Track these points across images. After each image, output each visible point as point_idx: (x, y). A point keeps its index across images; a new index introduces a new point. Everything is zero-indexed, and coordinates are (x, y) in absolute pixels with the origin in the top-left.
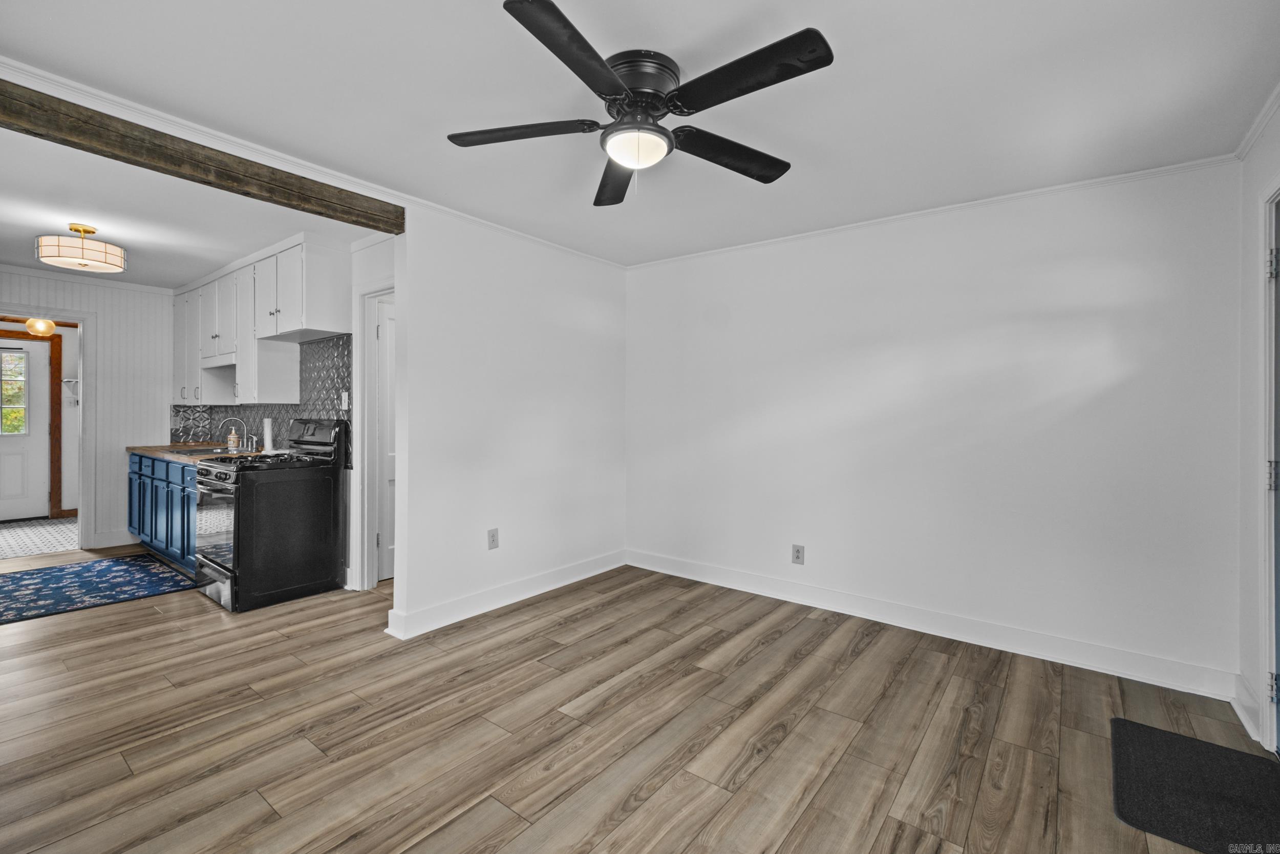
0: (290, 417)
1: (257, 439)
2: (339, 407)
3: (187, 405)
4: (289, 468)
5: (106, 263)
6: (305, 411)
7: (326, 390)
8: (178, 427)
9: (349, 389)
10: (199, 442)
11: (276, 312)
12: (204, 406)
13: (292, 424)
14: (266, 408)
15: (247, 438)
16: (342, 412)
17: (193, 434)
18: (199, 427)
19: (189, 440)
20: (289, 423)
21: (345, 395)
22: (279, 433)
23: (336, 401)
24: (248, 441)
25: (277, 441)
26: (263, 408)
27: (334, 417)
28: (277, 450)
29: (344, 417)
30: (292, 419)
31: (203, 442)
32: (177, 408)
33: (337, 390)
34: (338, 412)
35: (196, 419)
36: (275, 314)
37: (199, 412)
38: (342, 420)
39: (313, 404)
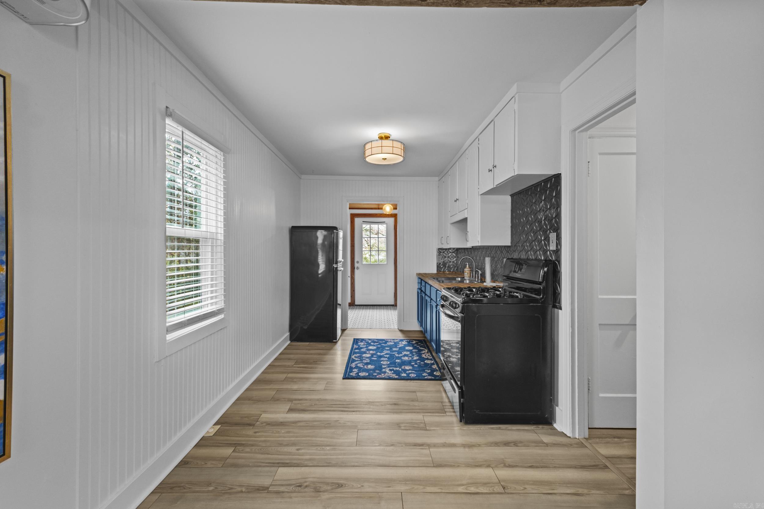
0: (503, 257)
1: (481, 273)
2: (547, 248)
3: (444, 248)
4: (503, 304)
5: (393, 154)
6: (515, 251)
7: (534, 232)
8: (440, 262)
9: (557, 229)
10: (451, 271)
11: (493, 168)
12: (454, 249)
13: (505, 262)
14: (487, 249)
15: (475, 271)
16: (550, 253)
17: (448, 267)
18: (451, 262)
19: (446, 270)
20: (503, 261)
21: (553, 236)
22: (496, 269)
23: (543, 242)
24: (476, 274)
25: (494, 275)
26: (485, 249)
27: (541, 257)
28: (494, 282)
29: (552, 258)
30: (505, 258)
31: (453, 271)
32: (440, 250)
33: (545, 232)
34: (545, 252)
35: (450, 257)
36: (493, 169)
37: (451, 252)
38: (550, 260)
39: (522, 246)
